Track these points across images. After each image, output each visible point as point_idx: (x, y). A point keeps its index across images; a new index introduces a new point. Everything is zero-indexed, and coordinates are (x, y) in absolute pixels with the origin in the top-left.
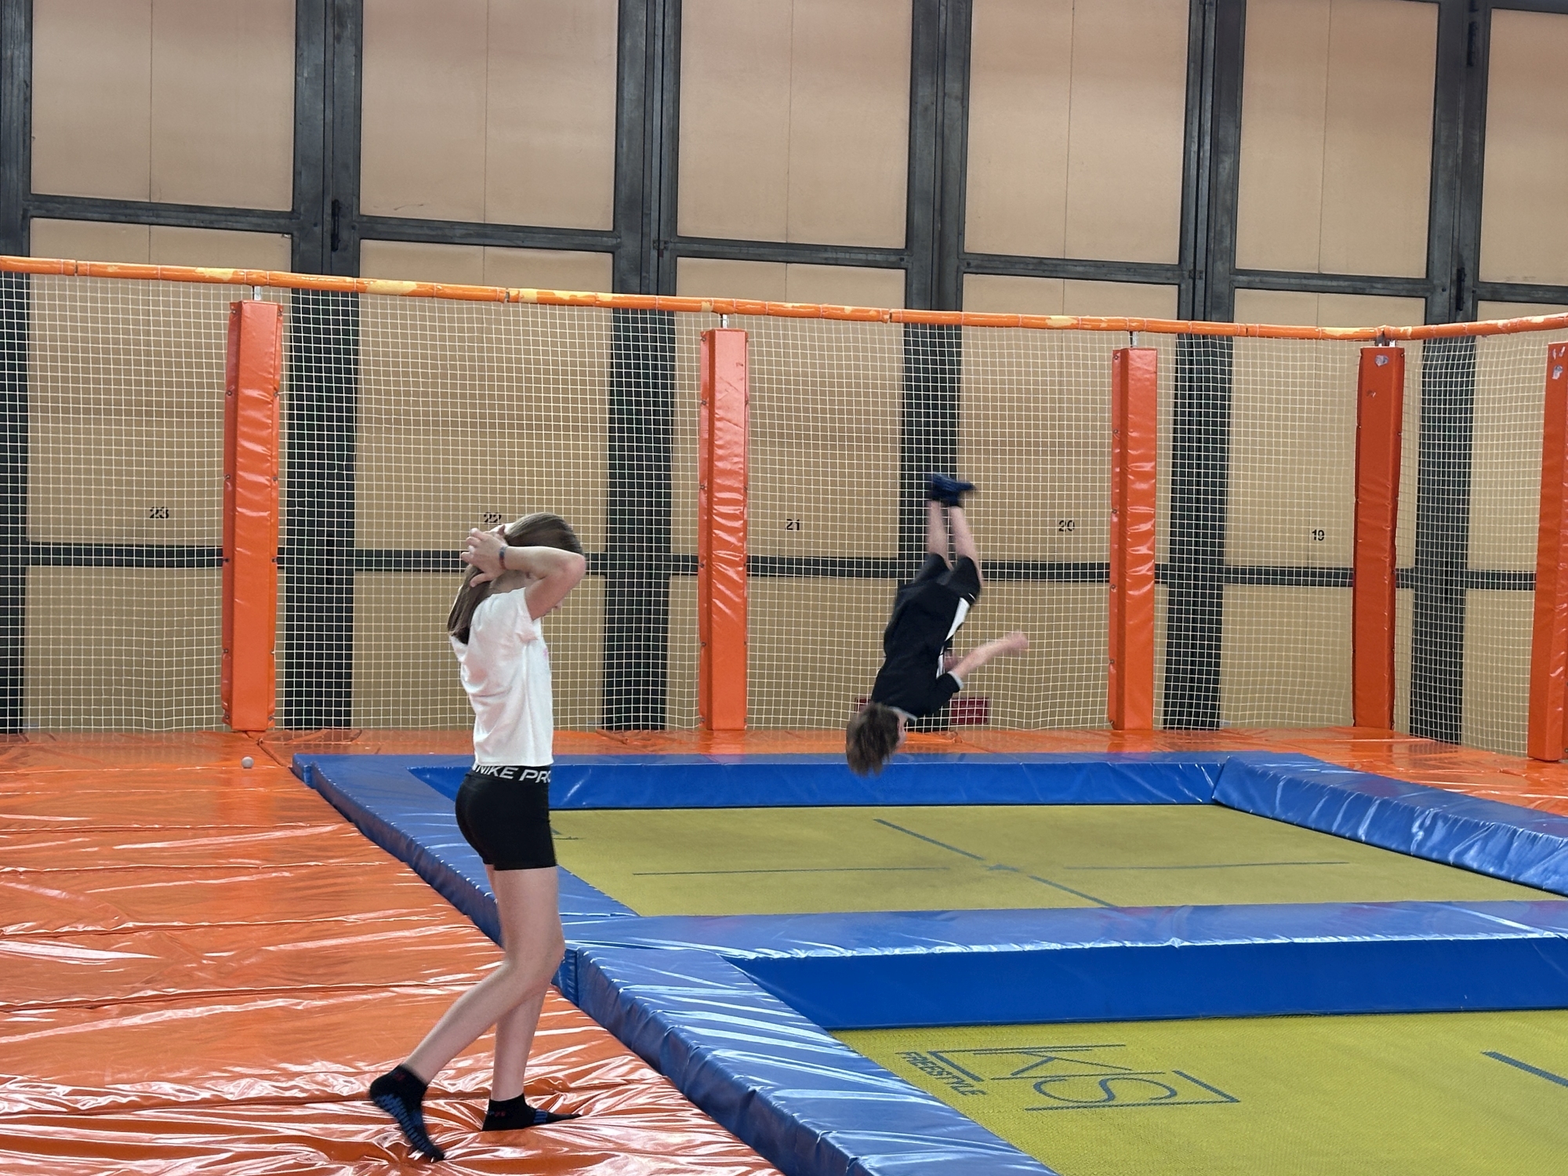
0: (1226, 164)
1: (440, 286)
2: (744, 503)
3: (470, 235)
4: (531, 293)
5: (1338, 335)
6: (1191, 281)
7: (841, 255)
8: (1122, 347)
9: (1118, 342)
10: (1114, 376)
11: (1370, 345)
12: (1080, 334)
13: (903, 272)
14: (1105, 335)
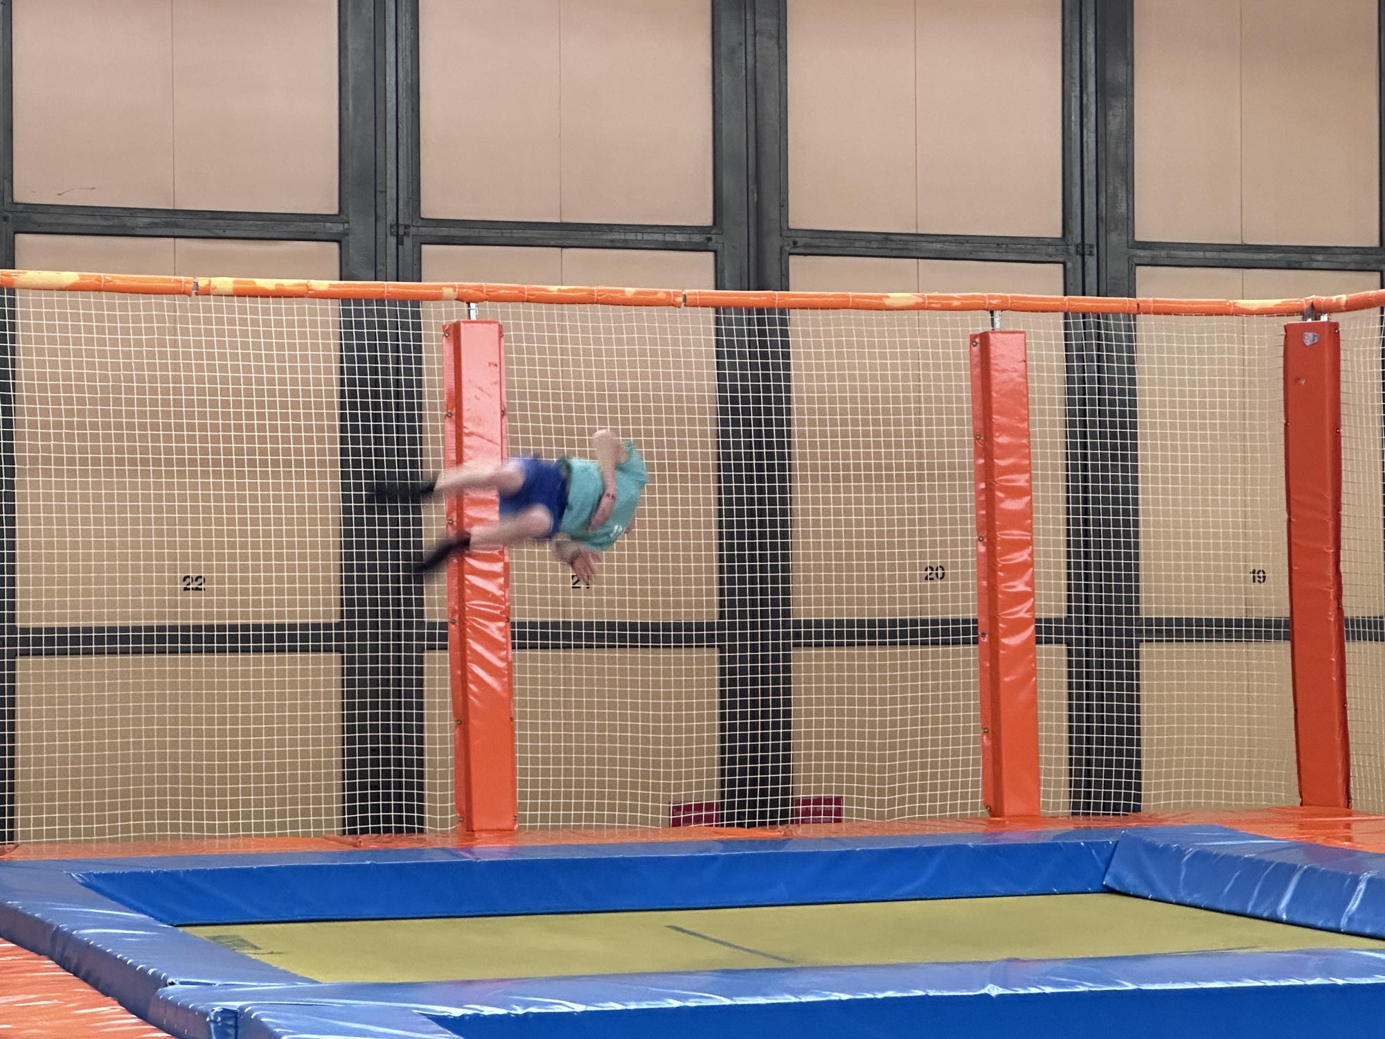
0: (1117, 110)
1: (108, 276)
3: (155, 225)
4: (224, 283)
5: (1254, 308)
6: (1079, 258)
7: (631, 236)
8: (981, 330)
9: (975, 324)
10: (972, 366)
11: (1297, 320)
12: (926, 315)
13: (711, 255)
14: (959, 315)
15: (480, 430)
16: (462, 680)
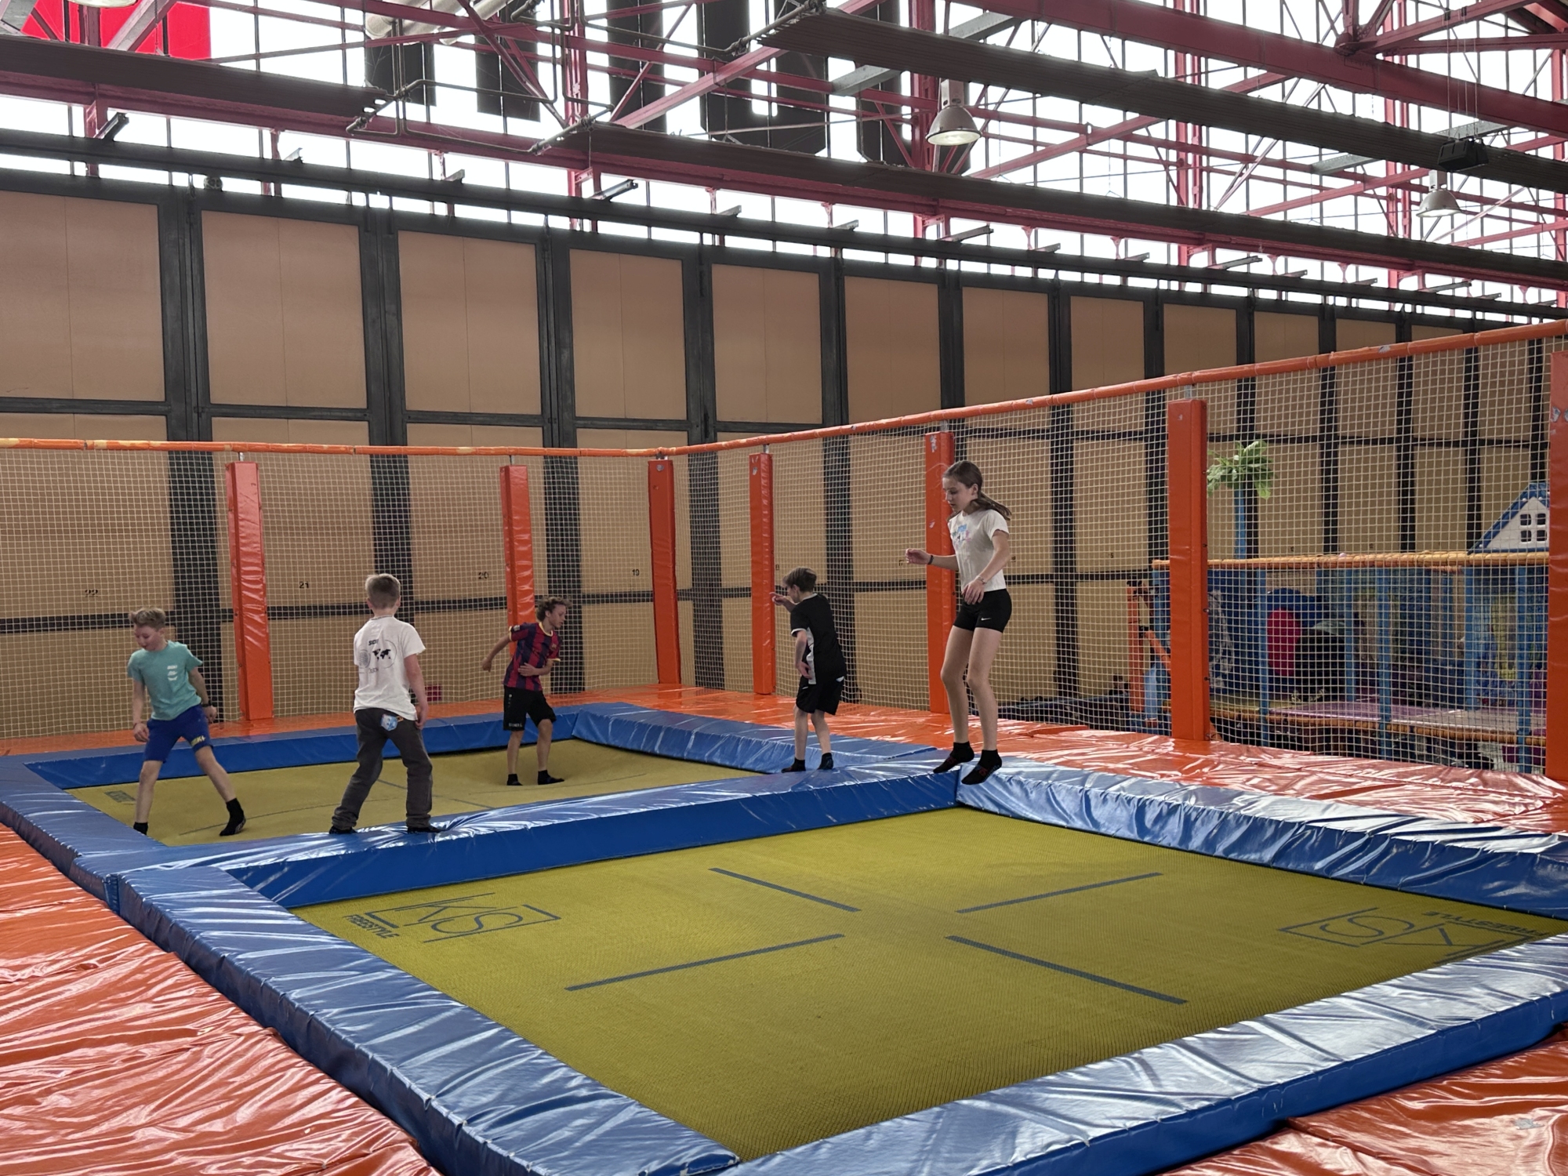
0: (566, 354)
1: (36, 440)
2: (263, 573)
3: (63, 407)
4: (102, 442)
5: (634, 453)
6: (550, 424)
8: (505, 465)
9: (502, 462)
10: (501, 482)
11: (653, 459)
12: (478, 458)
13: (366, 423)
14: (494, 458)
15: (248, 517)
16: (242, 644)
